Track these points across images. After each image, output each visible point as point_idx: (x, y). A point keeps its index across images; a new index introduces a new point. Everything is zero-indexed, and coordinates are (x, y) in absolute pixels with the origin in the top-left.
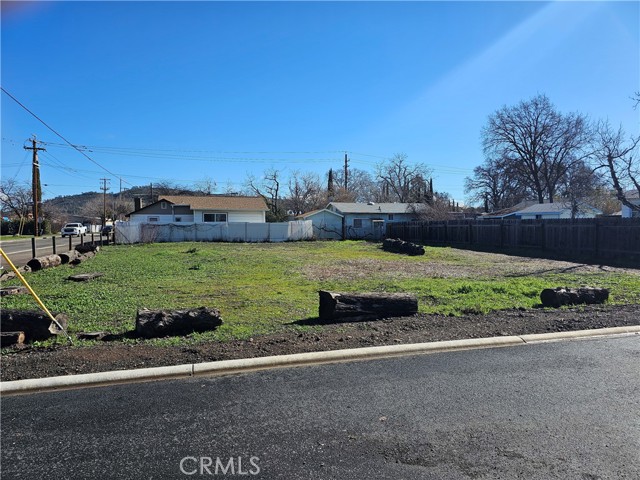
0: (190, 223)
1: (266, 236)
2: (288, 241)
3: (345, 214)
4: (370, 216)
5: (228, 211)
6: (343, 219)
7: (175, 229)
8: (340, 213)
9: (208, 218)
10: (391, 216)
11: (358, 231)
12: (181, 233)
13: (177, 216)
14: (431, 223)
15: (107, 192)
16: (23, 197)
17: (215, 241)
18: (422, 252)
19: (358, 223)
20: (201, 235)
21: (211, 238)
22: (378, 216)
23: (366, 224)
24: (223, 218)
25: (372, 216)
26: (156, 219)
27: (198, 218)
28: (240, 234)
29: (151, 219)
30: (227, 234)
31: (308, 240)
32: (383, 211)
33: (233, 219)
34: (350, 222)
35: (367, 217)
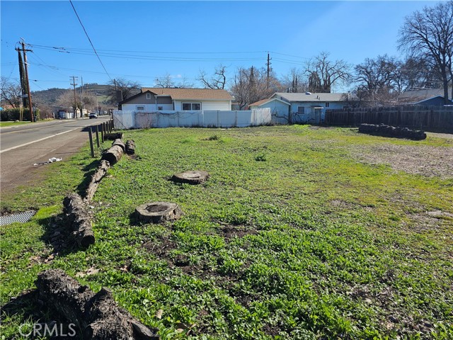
0: (173, 112)
1: (233, 122)
2: (252, 126)
3: (292, 102)
5: (201, 101)
6: (290, 106)
7: (161, 116)
8: (287, 101)
9: (186, 107)
10: (327, 103)
11: (302, 117)
12: (166, 120)
13: (160, 105)
14: (381, 109)
15: (76, 87)
16: (14, 91)
18: (424, 137)
19: (301, 110)
20: (183, 122)
21: (190, 124)
22: (317, 104)
23: (308, 111)
24: (197, 107)
25: (313, 104)
26: (142, 108)
27: (178, 107)
28: (213, 121)
29: (139, 108)
30: (204, 121)
31: (268, 125)
32: (321, 100)
33: (206, 107)
34: (295, 109)
35: (309, 105)
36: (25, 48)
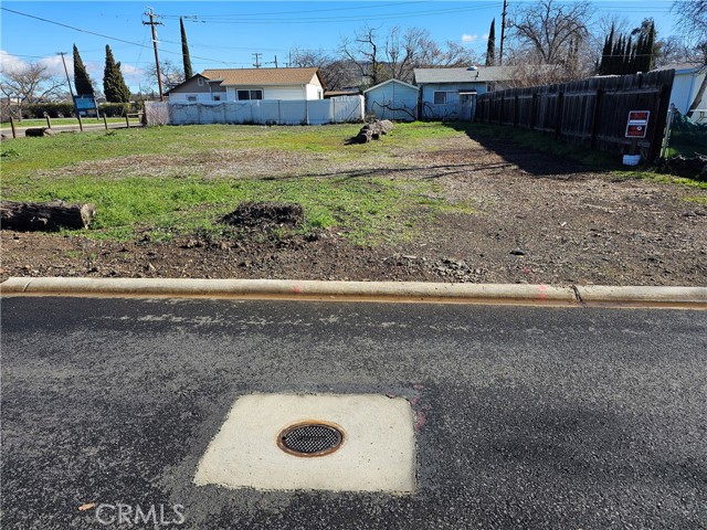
0: (218, 103)
2: (330, 123)
3: (424, 85)
4: (459, 87)
5: (263, 87)
6: (420, 92)
7: (204, 110)
8: (417, 84)
9: (243, 95)
11: (438, 109)
12: (209, 114)
13: (216, 94)
17: (245, 123)
19: (439, 97)
20: (231, 117)
21: (241, 120)
22: (471, 87)
23: (454, 97)
24: (259, 95)
26: (194, 98)
27: (231, 97)
28: (273, 116)
29: (190, 99)
30: (258, 115)
33: (268, 96)
34: (429, 96)
35: (455, 89)
36: (154, 21)
